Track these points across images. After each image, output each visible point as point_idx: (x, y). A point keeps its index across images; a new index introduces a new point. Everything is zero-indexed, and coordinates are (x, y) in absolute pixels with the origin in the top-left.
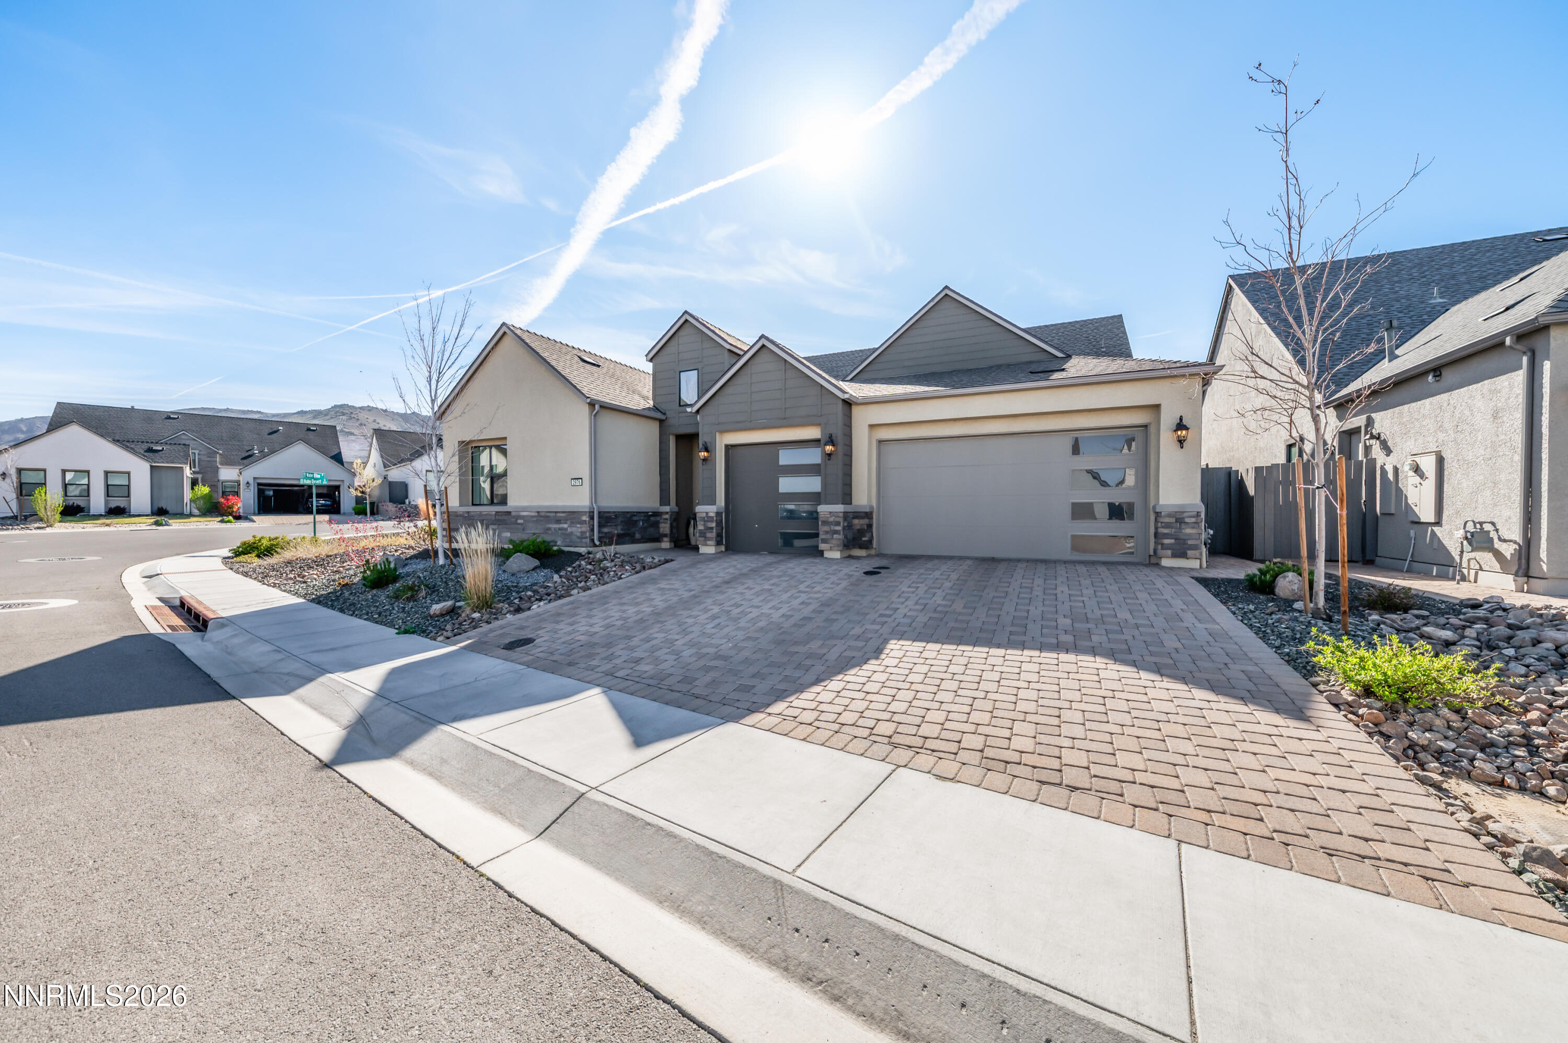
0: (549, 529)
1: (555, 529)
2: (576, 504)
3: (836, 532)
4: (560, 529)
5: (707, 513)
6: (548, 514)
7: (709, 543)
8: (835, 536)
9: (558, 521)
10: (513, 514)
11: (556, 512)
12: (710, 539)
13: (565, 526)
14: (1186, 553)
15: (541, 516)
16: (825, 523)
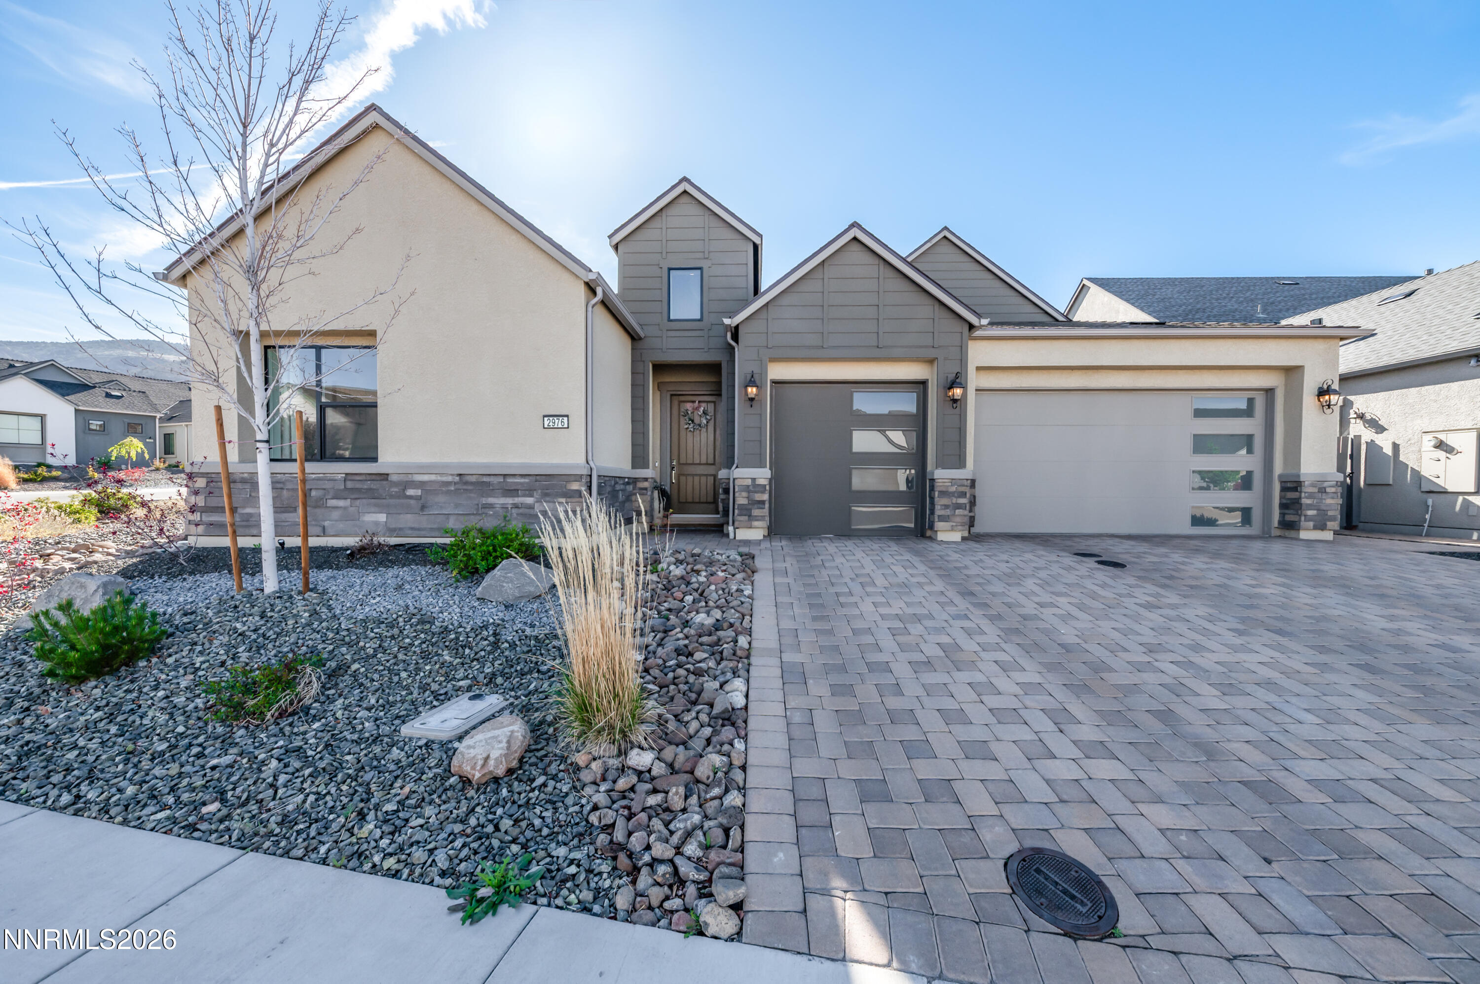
0: (491, 506)
1: (504, 507)
2: (556, 461)
3: (959, 506)
4: (516, 506)
5: (754, 480)
6: (485, 479)
7: (756, 523)
8: (957, 512)
9: (512, 492)
10: (394, 478)
11: (505, 476)
12: (757, 518)
13: (529, 500)
14: (1326, 525)
15: (466, 483)
16: (943, 494)
